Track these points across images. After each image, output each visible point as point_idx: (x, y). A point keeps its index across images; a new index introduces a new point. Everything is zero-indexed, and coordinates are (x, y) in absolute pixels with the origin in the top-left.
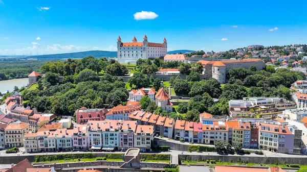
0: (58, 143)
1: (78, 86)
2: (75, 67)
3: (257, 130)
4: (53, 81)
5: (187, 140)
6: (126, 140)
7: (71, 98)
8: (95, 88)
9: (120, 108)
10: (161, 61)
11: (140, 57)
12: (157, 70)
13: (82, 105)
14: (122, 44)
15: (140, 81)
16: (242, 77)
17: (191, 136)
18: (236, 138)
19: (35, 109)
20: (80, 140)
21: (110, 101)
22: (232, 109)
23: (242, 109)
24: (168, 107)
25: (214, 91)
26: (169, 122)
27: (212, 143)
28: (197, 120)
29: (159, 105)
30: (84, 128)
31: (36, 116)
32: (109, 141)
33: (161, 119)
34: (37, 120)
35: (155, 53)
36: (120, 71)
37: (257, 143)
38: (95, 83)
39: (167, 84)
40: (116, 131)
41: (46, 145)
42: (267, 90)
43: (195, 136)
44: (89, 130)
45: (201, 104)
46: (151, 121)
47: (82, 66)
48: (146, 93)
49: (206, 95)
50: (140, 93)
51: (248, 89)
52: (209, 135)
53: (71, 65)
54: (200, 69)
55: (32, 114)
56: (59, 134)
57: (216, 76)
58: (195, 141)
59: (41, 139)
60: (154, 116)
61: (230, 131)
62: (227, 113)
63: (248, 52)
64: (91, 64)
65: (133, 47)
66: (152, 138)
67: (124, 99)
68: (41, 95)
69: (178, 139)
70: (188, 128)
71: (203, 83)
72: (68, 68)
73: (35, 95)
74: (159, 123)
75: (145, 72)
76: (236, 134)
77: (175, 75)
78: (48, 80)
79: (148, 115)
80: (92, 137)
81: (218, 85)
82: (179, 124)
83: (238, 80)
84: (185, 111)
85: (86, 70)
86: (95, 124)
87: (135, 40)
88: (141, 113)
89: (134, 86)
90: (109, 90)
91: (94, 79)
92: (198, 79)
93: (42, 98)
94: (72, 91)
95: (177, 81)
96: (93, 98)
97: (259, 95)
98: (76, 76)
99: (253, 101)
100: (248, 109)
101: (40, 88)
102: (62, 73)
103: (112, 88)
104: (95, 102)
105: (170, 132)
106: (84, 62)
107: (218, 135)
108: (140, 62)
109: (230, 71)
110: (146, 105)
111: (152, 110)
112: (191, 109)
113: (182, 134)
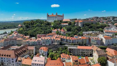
0: (33, 43)
1: (36, 28)
2: (34, 23)
3: (90, 39)
4: (27, 27)
5: (70, 43)
6: (52, 42)
7: (34, 32)
8: (42, 29)
9: (50, 34)
10: (62, 21)
11: (55, 20)
12: (61, 24)
13: (38, 34)
14: (49, 16)
15: (55, 27)
16: (88, 25)
17: (71, 41)
18: (84, 41)
19: (24, 35)
20: (39, 42)
21: (47, 32)
22: (84, 34)
23: (87, 34)
24: (64, 34)
25: (79, 29)
26: (65, 37)
27: (77, 43)
28: (73, 37)
29: (62, 33)
30: (40, 39)
31: (25, 36)
32: (48, 43)
33: (63, 37)
34: (25, 37)
35: (60, 19)
36: (49, 24)
37: (90, 43)
38: (41, 27)
39: (64, 28)
40: (50, 39)
41: (29, 44)
42: (96, 30)
43: (72, 41)
44: (42, 39)
45: (75, 33)
46: (60, 37)
47: (36, 23)
48: (58, 30)
49: (76, 30)
50: (56, 30)
51: (90, 29)
52: (77, 41)
53: (33, 22)
54: (75, 23)
55: (23, 36)
56: (33, 41)
57: (80, 25)
58: (73, 43)
59: (28, 42)
60: (60, 36)
61: (83, 39)
62: (82, 35)
63: (93, 19)
64: (39, 22)
65: (52, 17)
66: (60, 42)
67: (51, 32)
68: (24, 31)
69: (67, 42)
70: (70, 39)
71: (75, 27)
72: (32, 23)
73: (23, 31)
74: (62, 38)
75: (57, 24)
76: (84, 40)
77: (67, 25)
78: (26, 27)
79: (59, 36)
80: (43, 41)
81: (80, 28)
82: (68, 38)
83: (87, 26)
84: (70, 35)
85: (38, 24)
86: (43, 38)
87: (53, 14)
88: (57, 35)
89: (53, 29)
90: (46, 29)
91: (41, 26)
92: (74, 26)
93: (25, 32)
94: (35, 30)
95: (67, 27)
96: (41, 32)
97: (93, 30)
98: (34, 25)
99: (90, 32)
100: (89, 34)
101: (24, 29)
102: (30, 25)
103: (47, 29)
104: (42, 33)
105: (65, 40)
106: (37, 21)
107: (79, 41)
108: (55, 21)
109: (84, 24)
110: (58, 33)
111: (60, 35)
112: (71, 34)
113: (69, 41)
